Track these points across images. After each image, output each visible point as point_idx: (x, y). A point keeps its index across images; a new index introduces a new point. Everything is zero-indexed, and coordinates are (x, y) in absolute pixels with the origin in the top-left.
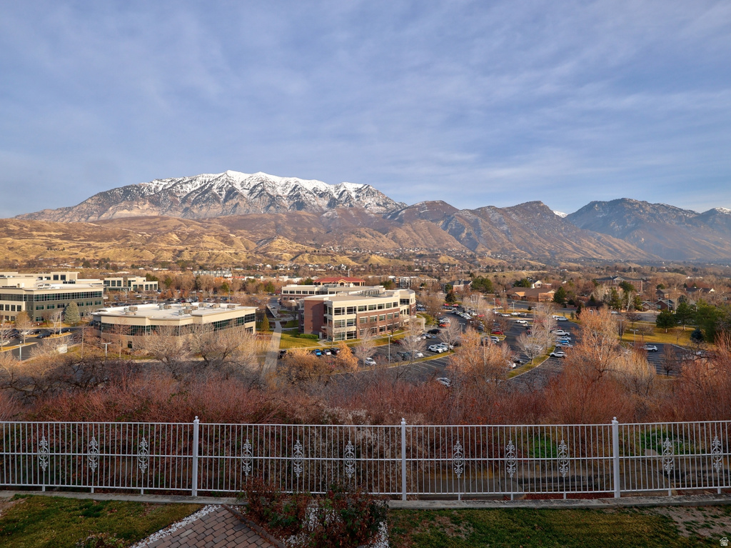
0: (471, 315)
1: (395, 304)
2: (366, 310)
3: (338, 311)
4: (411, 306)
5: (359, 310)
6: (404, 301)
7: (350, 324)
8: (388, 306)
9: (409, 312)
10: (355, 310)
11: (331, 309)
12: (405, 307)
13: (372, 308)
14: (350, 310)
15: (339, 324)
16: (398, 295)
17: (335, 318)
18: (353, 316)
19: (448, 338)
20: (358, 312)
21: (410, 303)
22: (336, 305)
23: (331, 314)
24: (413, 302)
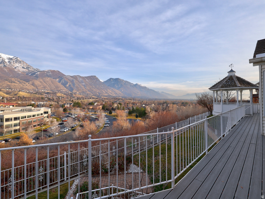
0: (75, 116)
1: (42, 114)
2: (25, 117)
3: (7, 120)
4: (49, 114)
5: (21, 118)
6: (45, 113)
7: (15, 125)
8: (38, 115)
9: (48, 117)
10: (19, 118)
11: (2, 119)
12: (46, 115)
13: (28, 117)
14: (16, 119)
15: (8, 127)
16: (43, 110)
17: (5, 123)
18: (18, 122)
19: (69, 125)
20: (20, 119)
21: (49, 113)
22: (6, 117)
23: (3, 122)
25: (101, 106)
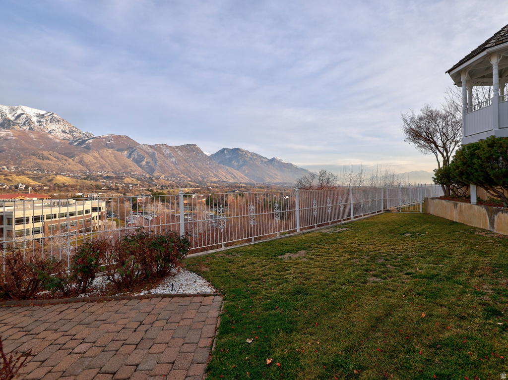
0: (153, 217)
1: (87, 212)
2: (55, 217)
3: (20, 221)
5: (47, 219)
6: (95, 209)
8: (80, 213)
9: (100, 217)
10: (42, 218)
11: (10, 219)
12: (95, 214)
13: (61, 216)
14: (37, 219)
17: (16, 228)
18: (39, 225)
20: (45, 220)
21: (102, 210)
23: (10, 224)
24: (104, 210)
25: (204, 200)
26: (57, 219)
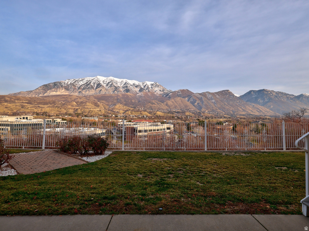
1: (164, 129)
2: (152, 131)
3: (140, 131)
6: (168, 128)
8: (161, 130)
9: (170, 133)
10: (147, 131)
11: (137, 130)
13: (154, 130)
15: (140, 137)
17: (138, 134)
18: (146, 134)
20: (148, 132)
21: (171, 129)
22: (139, 129)
23: (137, 132)
25: (232, 127)
26: (152, 132)
